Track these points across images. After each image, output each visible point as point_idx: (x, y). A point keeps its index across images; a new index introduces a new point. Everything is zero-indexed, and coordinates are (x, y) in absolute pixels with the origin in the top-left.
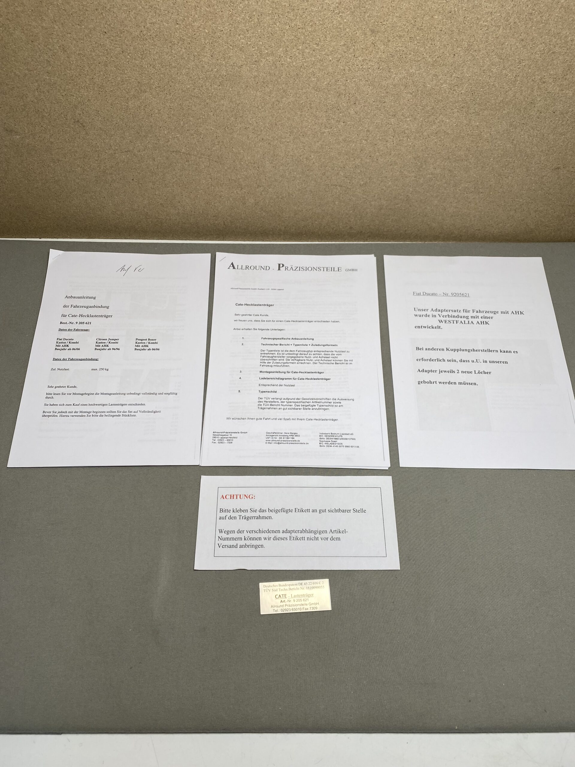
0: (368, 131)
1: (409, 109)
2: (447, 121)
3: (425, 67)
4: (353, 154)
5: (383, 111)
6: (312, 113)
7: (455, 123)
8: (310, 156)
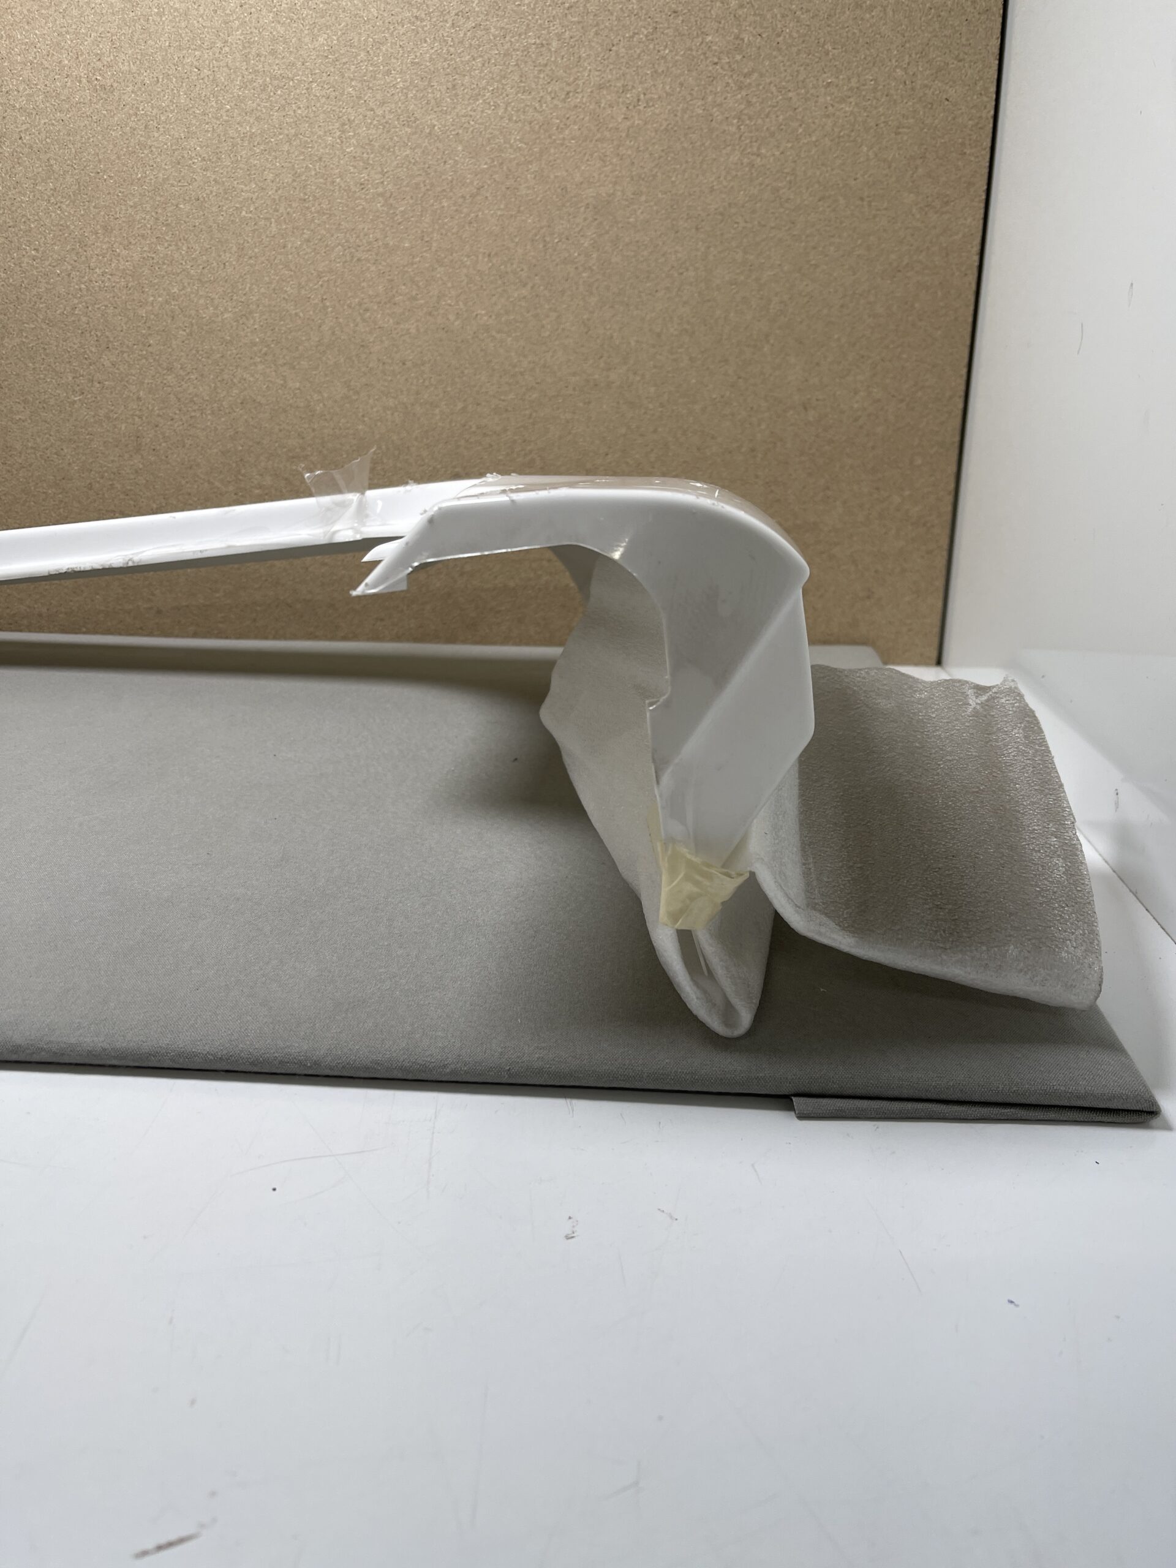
0: (139, 399)
1: (189, 357)
2: (251, 379)
3: (191, 285)
4: (127, 446)
5: (152, 361)
6: (49, 366)
7: (264, 384)
8: (62, 449)
